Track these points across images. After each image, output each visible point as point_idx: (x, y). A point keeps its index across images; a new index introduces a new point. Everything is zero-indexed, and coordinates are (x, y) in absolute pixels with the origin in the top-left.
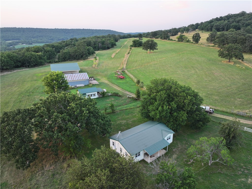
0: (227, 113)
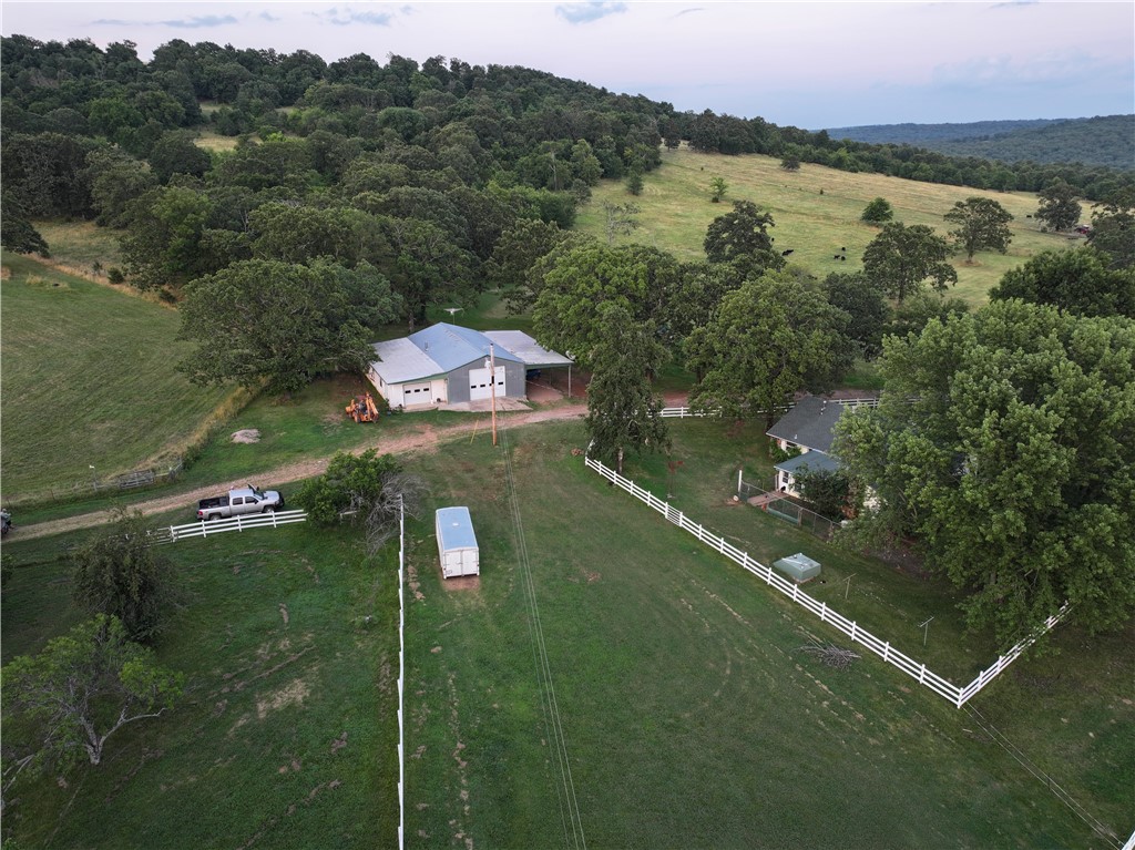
0: (76, 500)
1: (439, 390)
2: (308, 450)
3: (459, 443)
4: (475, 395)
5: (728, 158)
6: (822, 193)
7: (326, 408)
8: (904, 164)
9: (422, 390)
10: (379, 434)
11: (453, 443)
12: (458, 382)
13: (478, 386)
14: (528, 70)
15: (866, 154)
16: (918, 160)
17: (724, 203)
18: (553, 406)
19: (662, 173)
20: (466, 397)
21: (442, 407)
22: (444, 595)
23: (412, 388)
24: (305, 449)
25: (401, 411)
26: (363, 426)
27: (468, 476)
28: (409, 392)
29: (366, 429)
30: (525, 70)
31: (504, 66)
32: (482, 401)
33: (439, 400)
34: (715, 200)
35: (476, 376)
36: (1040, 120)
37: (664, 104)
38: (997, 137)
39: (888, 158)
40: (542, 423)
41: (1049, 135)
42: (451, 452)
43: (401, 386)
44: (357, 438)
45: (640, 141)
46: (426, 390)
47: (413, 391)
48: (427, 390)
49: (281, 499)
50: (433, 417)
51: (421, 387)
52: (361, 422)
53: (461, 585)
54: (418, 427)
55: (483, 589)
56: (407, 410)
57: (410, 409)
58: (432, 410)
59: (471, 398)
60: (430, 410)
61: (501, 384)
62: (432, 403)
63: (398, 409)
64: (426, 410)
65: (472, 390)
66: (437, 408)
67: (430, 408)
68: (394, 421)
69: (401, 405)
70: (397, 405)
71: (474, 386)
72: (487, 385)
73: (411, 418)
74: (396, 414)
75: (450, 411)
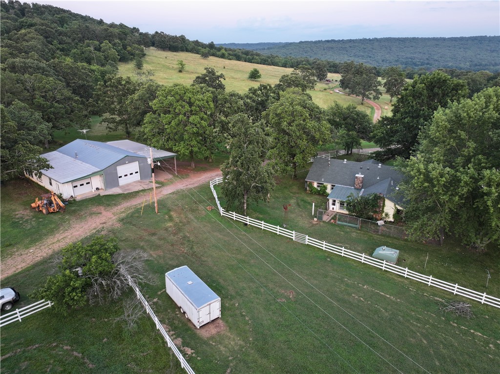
1: (97, 182)
2: (16, 244)
3: (132, 216)
4: (122, 182)
5: (175, 53)
6: (224, 68)
7: (13, 207)
8: (248, 57)
9: (85, 184)
10: (69, 220)
11: (127, 217)
12: (110, 175)
13: (123, 176)
14: (56, 7)
15: (231, 52)
16: (252, 55)
17: (184, 72)
18: (171, 182)
19: (147, 59)
20: (116, 184)
21: (102, 193)
22: (205, 343)
23: (78, 183)
24: (12, 242)
25: (74, 200)
26: (52, 216)
27: (154, 238)
28: (76, 186)
29: (56, 218)
30: (54, 8)
31: (42, 4)
32: (128, 185)
33: (97, 189)
34: (180, 71)
35: (121, 170)
36: (280, 43)
37: (134, 28)
38: (268, 49)
39: (240, 54)
40: (173, 193)
41: (287, 48)
42: (130, 223)
43: (70, 183)
44: (53, 226)
45: (133, 43)
47: (78, 186)
48: (89, 183)
49: (17, 294)
50: (99, 201)
51: (84, 182)
52: (49, 213)
53: (213, 330)
54: (94, 209)
55: (230, 328)
56: (78, 198)
57: (80, 198)
58: (96, 196)
59: (120, 184)
60: (94, 196)
61: (137, 172)
62: (93, 191)
63: (71, 200)
64: (92, 197)
65: (119, 179)
66: (99, 195)
67: (94, 195)
68: (73, 208)
69: (72, 196)
70: (69, 197)
71: (121, 177)
72: (129, 175)
73: (85, 204)
74: (71, 203)
75: (109, 195)
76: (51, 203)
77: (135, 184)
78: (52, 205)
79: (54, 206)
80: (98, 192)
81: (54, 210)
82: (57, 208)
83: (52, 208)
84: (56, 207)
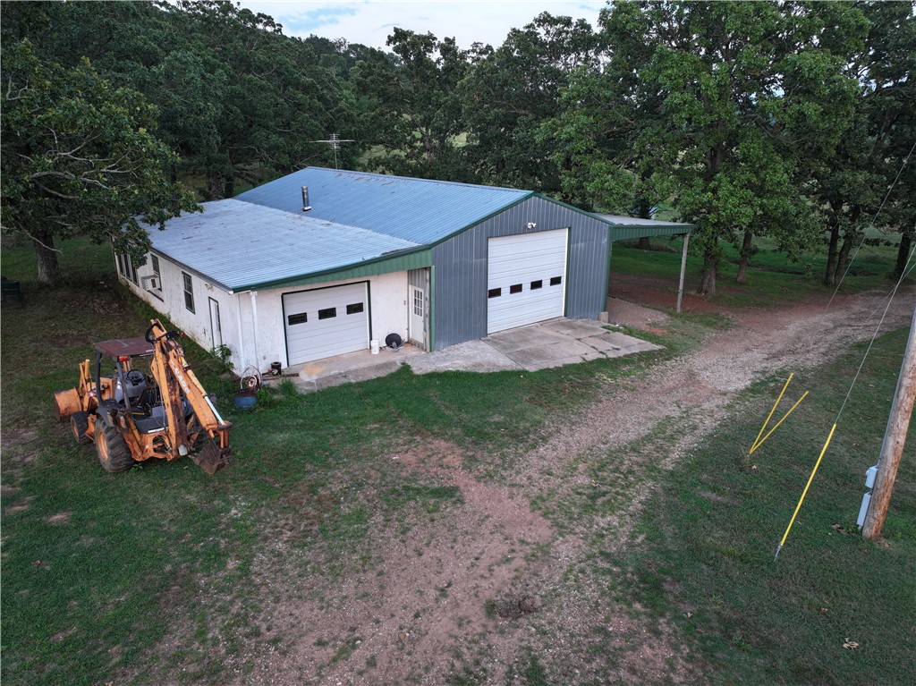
1: (396, 308)
4: (503, 315)
9: (341, 310)
12: (457, 276)
13: (506, 291)
20: (475, 327)
21: (423, 364)
23: (310, 304)
25: (288, 388)
28: (302, 318)
32: (523, 333)
33: (393, 341)
43: (273, 299)
46: (354, 309)
47: (313, 316)
48: (358, 307)
51: (338, 301)
52: (129, 464)
56: (308, 379)
57: (314, 378)
58: (392, 376)
59: (493, 327)
60: (383, 373)
61: (556, 281)
62: (375, 351)
63: (273, 383)
64: (373, 375)
65: (492, 301)
66: (406, 368)
67: (379, 367)
68: (280, 437)
69: (276, 366)
70: (264, 367)
71: (496, 293)
72: (526, 287)
73: (343, 413)
74: (271, 404)
75: (457, 374)
76: (146, 398)
77: (551, 333)
78: (155, 411)
79: (162, 422)
80: (397, 357)
81: (163, 449)
82: (183, 436)
83: (153, 432)
84: (172, 429)
